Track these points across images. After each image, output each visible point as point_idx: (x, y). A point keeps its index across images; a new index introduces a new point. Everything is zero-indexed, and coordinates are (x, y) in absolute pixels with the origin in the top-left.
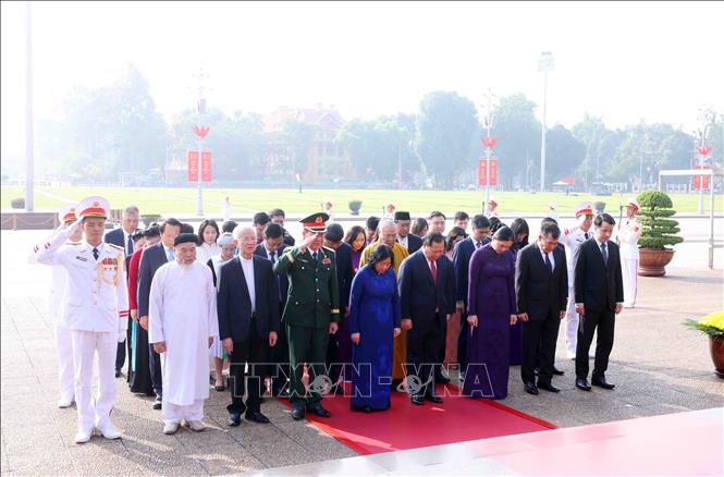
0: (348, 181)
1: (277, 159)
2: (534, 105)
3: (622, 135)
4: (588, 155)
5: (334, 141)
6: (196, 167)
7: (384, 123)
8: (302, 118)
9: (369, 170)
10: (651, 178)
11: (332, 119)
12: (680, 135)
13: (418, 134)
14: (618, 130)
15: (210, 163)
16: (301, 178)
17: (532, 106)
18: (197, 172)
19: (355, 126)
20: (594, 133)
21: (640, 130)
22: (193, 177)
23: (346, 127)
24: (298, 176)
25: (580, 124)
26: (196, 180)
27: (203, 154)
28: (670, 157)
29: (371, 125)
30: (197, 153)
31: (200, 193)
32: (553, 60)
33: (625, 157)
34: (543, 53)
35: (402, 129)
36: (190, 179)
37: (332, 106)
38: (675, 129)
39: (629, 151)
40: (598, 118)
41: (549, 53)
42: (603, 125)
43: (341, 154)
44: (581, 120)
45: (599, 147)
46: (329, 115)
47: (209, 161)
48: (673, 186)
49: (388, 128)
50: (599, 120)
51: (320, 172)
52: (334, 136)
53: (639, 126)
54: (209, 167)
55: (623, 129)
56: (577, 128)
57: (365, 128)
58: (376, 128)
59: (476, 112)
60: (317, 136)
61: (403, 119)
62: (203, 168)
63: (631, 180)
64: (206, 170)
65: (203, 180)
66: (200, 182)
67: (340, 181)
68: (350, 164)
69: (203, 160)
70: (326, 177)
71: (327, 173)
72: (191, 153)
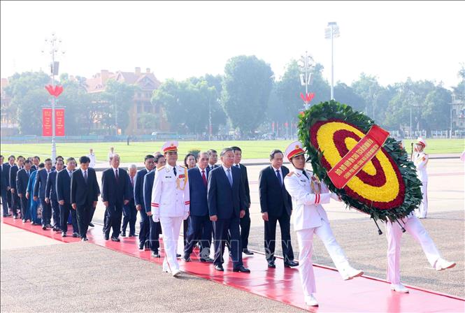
0: (164, 134)
1: (101, 117)
2: (322, 67)
3: (392, 91)
4: (366, 108)
5: (151, 100)
6: (51, 123)
7: (195, 83)
8: (122, 80)
9: (183, 124)
10: (418, 126)
11: (149, 81)
12: (441, 90)
13: (224, 92)
14: (389, 86)
15: (63, 120)
16: (123, 132)
17: (319, 68)
18: (51, 128)
19: (171, 86)
20: (370, 90)
21: (407, 87)
22: (47, 132)
23: (163, 88)
24: (120, 131)
25: (358, 83)
26: (51, 135)
27: (56, 111)
28: (434, 108)
29: (184, 86)
30: (51, 111)
31: (54, 147)
32: (338, 29)
33: (397, 109)
34: (330, 24)
35: (211, 88)
36: (45, 135)
37: (148, 69)
38: (436, 85)
39: (399, 104)
40: (372, 77)
41: (335, 23)
42: (377, 83)
43: (157, 111)
44: (358, 79)
45: (374, 102)
46: (146, 77)
47: (62, 118)
48: (436, 133)
49: (199, 87)
50: (373, 79)
51: (139, 126)
52: (151, 96)
53: (406, 83)
54: (63, 123)
55: (392, 85)
56: (355, 85)
57: (179, 88)
58: (189, 88)
59: (272, 73)
60: (136, 95)
61: (210, 79)
62: (56, 123)
63: (401, 128)
64: (60, 126)
65: (57, 134)
66: (54, 137)
67: (158, 134)
68: (167, 120)
69: (56, 117)
70: (145, 131)
71: (145, 128)
72: (45, 110)
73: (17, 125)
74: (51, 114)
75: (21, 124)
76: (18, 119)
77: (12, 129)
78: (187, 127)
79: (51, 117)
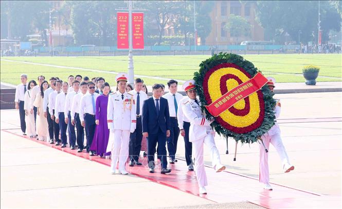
1: (175, 21)
6: (127, 31)
15: (142, 27)
18: (127, 37)
22: (122, 44)
26: (127, 47)
27: (133, 15)
30: (127, 15)
31: (131, 61)
36: (119, 46)
47: (141, 24)
54: (141, 31)
62: (134, 31)
64: (138, 35)
65: (134, 47)
66: (131, 48)
67: (249, 44)
68: (260, 24)
69: (134, 23)
70: (231, 39)
71: (232, 35)
72: (119, 15)
73: (70, 32)
74: (128, 19)
75: (76, 31)
76: (72, 24)
77: (65, 37)
78: (287, 34)
79: (127, 24)
